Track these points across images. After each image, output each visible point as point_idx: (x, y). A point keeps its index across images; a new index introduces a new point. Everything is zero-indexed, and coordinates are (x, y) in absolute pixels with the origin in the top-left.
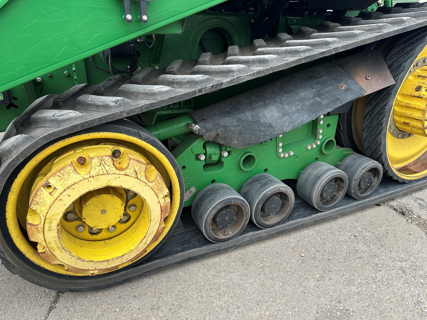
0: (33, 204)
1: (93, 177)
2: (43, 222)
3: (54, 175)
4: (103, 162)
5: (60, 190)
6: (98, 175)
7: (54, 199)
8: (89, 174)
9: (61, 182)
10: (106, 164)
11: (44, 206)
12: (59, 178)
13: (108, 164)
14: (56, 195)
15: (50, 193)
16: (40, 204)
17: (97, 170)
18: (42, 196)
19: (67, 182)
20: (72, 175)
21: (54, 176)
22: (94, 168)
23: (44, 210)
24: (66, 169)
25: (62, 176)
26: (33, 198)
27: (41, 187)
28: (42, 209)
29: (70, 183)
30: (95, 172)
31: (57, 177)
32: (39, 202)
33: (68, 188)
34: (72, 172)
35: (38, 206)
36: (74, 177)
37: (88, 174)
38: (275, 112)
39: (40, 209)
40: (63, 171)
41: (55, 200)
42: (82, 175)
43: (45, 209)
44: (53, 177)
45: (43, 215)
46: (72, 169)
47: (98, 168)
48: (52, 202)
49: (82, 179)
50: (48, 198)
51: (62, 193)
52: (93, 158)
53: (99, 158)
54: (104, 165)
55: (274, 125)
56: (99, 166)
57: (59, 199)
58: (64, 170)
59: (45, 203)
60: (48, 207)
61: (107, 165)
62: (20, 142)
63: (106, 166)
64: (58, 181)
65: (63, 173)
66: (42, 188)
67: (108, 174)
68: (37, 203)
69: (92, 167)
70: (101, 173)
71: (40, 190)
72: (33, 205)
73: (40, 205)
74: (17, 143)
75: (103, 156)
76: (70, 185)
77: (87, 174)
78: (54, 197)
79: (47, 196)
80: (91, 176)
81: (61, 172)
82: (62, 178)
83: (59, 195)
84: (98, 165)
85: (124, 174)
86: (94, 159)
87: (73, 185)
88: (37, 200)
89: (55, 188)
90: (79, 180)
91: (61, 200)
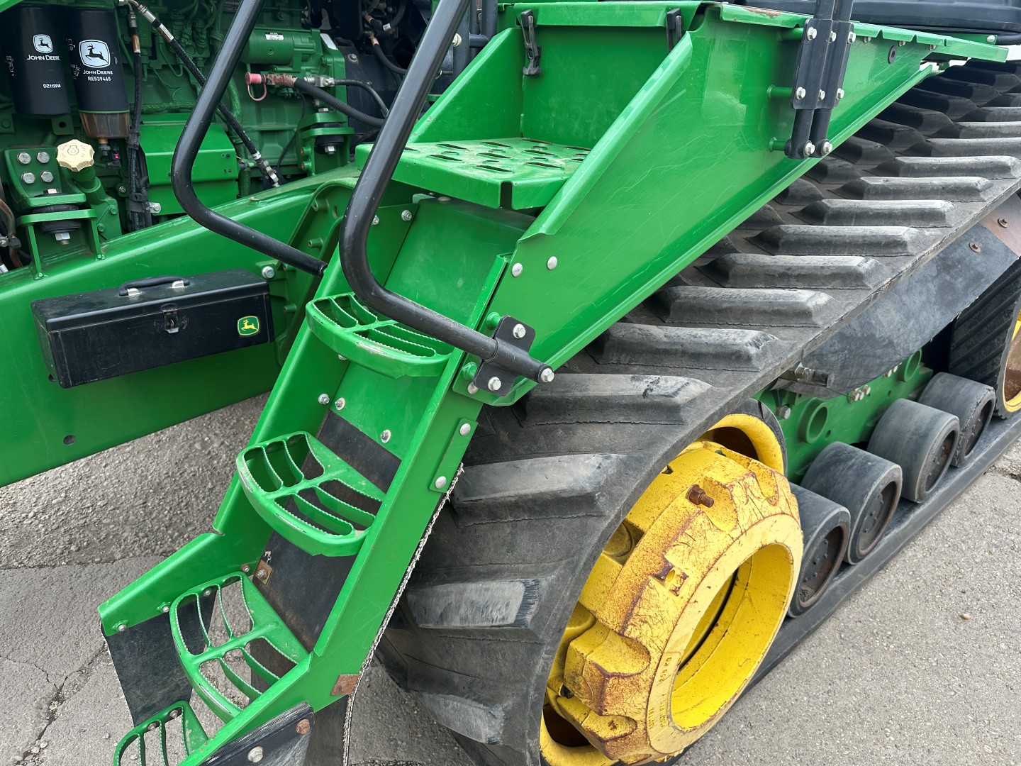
0: (632, 624)
1: (746, 531)
2: (656, 665)
3: (674, 543)
4: (749, 492)
5: (694, 578)
6: (753, 525)
7: (683, 603)
8: (738, 526)
9: (693, 557)
10: (754, 495)
11: (659, 624)
12: (686, 549)
13: (756, 495)
14: (685, 592)
15: (675, 591)
16: (649, 621)
17: (748, 514)
18: (653, 602)
19: (704, 554)
20: (709, 534)
21: (674, 546)
22: (741, 510)
23: (660, 635)
24: (695, 523)
25: (691, 542)
26: (633, 609)
27: (650, 578)
28: (656, 631)
29: (711, 557)
30: (746, 521)
31: (681, 548)
32: (648, 617)
33: (710, 570)
34: (707, 528)
35: (645, 627)
36: (715, 540)
37: (736, 526)
38: (893, 313)
39: (649, 633)
40: (690, 530)
41: (686, 605)
42: (727, 533)
43: (662, 631)
44: (674, 548)
45: (656, 647)
46: (707, 521)
47: (745, 507)
48: (680, 610)
49: (730, 543)
50: (670, 602)
51: (698, 585)
52: (732, 486)
53: (741, 482)
54: (752, 497)
55: (895, 341)
56: (747, 503)
57: (692, 600)
58: (691, 528)
59: (663, 616)
60: (671, 625)
61: (756, 497)
62: (613, 475)
63: (755, 500)
64: (686, 555)
65: (691, 535)
66: (653, 582)
67: (764, 518)
68: (642, 621)
69: (738, 509)
70: (754, 519)
71: (647, 587)
72: (632, 626)
73: (651, 623)
74: (607, 479)
75: (744, 478)
76: (712, 561)
77: (735, 528)
78: (682, 598)
79: (665, 598)
80: (743, 531)
81: (686, 531)
82: (693, 548)
83: (694, 590)
84: (745, 500)
85: (780, 512)
86: (735, 488)
87: (718, 560)
88: (642, 612)
89: (684, 577)
90: (725, 546)
91: (695, 601)
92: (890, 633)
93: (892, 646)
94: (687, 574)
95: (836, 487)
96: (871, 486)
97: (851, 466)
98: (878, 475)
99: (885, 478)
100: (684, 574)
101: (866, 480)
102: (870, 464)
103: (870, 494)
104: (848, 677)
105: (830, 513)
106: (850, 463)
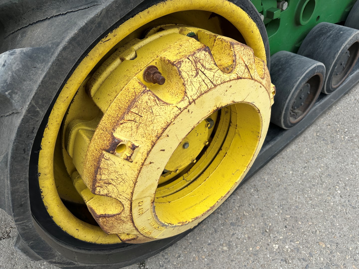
0: (98, 186)
1: (194, 101)
2: (129, 209)
3: (121, 122)
4: (199, 65)
5: (143, 146)
6: (202, 94)
7: (138, 166)
8: (186, 98)
9: (141, 130)
10: (205, 68)
11: (121, 183)
12: (134, 125)
13: (207, 66)
14: (138, 157)
15: (128, 159)
16: (112, 182)
17: (197, 85)
18: (111, 169)
19: (151, 127)
20: (156, 109)
21: (121, 124)
22: (189, 83)
23: (124, 190)
24: (140, 102)
25: (138, 119)
26: (96, 177)
27: (104, 152)
28: (121, 189)
29: (159, 128)
30: (195, 91)
31: (129, 124)
32: (110, 180)
33: (159, 138)
34: (153, 104)
35: (110, 187)
36: (162, 113)
37: (184, 98)
39: (115, 190)
40: (136, 108)
41: (141, 168)
42: (175, 105)
43: (125, 188)
44: (121, 126)
45: (124, 198)
46: (152, 98)
47: (195, 80)
48: (137, 172)
49: (177, 113)
50: (126, 167)
51: (150, 150)
52: (180, 63)
53: (190, 58)
54: (203, 70)
56: (196, 75)
57: (147, 162)
58: (136, 106)
59: (123, 178)
60: (132, 182)
61: (207, 69)
63: (206, 71)
64: (134, 130)
65: (137, 112)
66: (107, 155)
67: (215, 86)
68: (106, 183)
69: (186, 83)
70: (204, 88)
71: (103, 159)
72: (100, 188)
73: (115, 184)
75: (195, 53)
76: (160, 131)
77: (183, 100)
78: (136, 163)
79: (121, 165)
80: (191, 101)
81: (132, 110)
82: (140, 123)
83: (146, 156)
84: (194, 73)
85: (236, 77)
86: (183, 64)
87: (166, 129)
88: (103, 177)
89: (134, 148)
90: (172, 116)
91: (151, 163)
92: (346, 130)
93: (347, 138)
94: (136, 144)
95: (319, 50)
96: (341, 46)
97: (329, 36)
98: (346, 39)
99: (351, 40)
100: (133, 145)
101: (338, 43)
102: (342, 32)
103: (340, 51)
104: (318, 158)
105: (309, 67)
106: (329, 34)
